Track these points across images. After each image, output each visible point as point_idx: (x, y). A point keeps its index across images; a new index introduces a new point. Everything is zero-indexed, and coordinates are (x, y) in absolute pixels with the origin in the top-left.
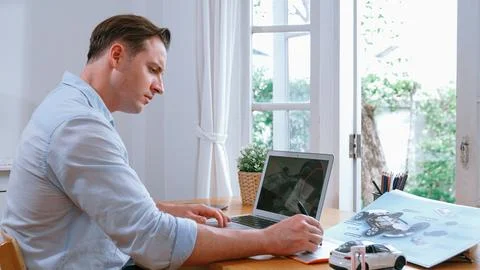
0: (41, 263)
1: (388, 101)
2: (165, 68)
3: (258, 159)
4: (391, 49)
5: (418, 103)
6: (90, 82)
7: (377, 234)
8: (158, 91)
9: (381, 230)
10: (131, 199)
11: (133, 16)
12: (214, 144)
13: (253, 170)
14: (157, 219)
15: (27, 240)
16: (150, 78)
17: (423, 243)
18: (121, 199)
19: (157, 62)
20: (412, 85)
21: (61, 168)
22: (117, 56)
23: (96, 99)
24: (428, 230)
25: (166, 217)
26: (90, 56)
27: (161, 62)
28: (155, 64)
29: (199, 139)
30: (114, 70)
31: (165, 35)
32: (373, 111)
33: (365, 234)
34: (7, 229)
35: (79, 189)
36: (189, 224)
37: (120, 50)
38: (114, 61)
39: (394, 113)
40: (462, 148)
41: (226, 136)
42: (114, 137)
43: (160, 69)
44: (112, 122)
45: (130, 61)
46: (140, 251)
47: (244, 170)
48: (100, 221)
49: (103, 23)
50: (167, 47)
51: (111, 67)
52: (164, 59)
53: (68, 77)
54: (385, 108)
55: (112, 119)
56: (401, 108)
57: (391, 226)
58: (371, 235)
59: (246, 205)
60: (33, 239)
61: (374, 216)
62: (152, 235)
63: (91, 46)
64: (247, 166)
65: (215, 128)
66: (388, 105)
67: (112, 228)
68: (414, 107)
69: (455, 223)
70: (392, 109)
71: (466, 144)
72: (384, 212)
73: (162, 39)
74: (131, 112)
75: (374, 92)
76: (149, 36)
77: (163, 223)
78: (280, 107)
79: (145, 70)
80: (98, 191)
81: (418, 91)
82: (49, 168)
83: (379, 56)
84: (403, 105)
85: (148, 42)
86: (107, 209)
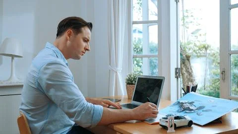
0: (36, 125)
1: (196, 53)
2: (90, 39)
3: (134, 79)
4: (198, 30)
5: (209, 54)
6: (58, 47)
7: (183, 111)
8: (87, 50)
9: (185, 109)
10: (74, 97)
11: (76, 17)
12: (116, 72)
13: (132, 84)
14: (85, 105)
15: (30, 115)
16: (84, 44)
17: (202, 115)
18: (70, 97)
19: (87, 37)
20: (207, 46)
21: (44, 84)
22: (69, 35)
23: (60, 54)
24: (204, 109)
25: (90, 104)
26: (57, 35)
27: (89, 38)
28: (86, 38)
29: (110, 71)
30: (68, 41)
31: (90, 26)
32: (189, 57)
33: (178, 111)
34: (21, 110)
35: (52, 93)
36: (100, 108)
37: (71, 32)
38: (68, 37)
39: (199, 58)
40: (222, 73)
41: (121, 69)
42: (67, 70)
43: (88, 40)
44: (67, 64)
45: (75, 37)
46: (78, 119)
47: (128, 84)
48: (61, 107)
49: (63, 21)
50: (91, 31)
51: (67, 40)
52: (90, 36)
53: (48, 44)
54: (195, 56)
55: (67, 62)
56: (202, 56)
57: (189, 108)
58: (180, 112)
59: (129, 99)
60: (32, 115)
61: (182, 103)
62: (83, 112)
63: (58, 31)
64: (129, 82)
65: (117, 66)
66: (196, 55)
67: (66, 110)
68: (207, 56)
69: (216, 106)
70: (198, 57)
71: (224, 72)
72: (187, 101)
73: (89, 28)
74: (76, 59)
75: (190, 49)
76: (83, 26)
77: (88, 107)
78: (146, 56)
79: (82, 41)
80: (60, 94)
81: (209, 48)
82: (39, 84)
83: (192, 33)
84: (202, 54)
85: (83, 29)
86: (64, 101)
